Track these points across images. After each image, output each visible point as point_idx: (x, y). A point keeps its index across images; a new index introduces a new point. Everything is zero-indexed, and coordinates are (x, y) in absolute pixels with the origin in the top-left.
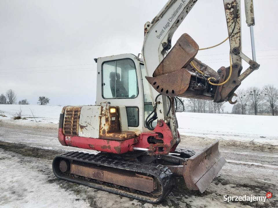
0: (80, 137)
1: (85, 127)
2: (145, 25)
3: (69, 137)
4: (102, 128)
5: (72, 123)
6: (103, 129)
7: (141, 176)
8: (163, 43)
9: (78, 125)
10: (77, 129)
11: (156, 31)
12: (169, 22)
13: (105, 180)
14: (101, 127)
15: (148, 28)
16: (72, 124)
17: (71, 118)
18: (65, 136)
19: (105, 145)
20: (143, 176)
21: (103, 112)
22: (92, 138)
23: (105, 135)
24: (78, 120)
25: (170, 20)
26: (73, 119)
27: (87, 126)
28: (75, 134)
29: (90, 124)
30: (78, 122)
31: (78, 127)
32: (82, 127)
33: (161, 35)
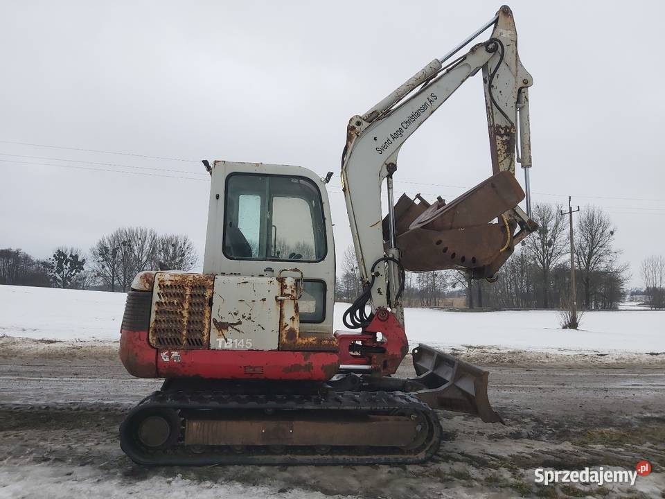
0: (214, 349)
1: (232, 325)
2: (351, 120)
3: (175, 354)
4: (285, 327)
5: (184, 317)
6: (287, 328)
7: (382, 417)
8: (388, 164)
9: (206, 321)
10: (206, 331)
11: (375, 139)
12: (402, 128)
13: (296, 442)
14: (284, 325)
15: (358, 128)
16: (186, 319)
17: (180, 304)
18: (158, 352)
19: (298, 363)
20: (388, 417)
21: (288, 291)
22: (258, 350)
23: (293, 341)
24: (208, 309)
25: (405, 125)
26: (186, 306)
27: (240, 323)
28: (198, 343)
29: (250, 318)
30: (207, 315)
31: (207, 326)
32: (222, 326)
33: (385, 147)
